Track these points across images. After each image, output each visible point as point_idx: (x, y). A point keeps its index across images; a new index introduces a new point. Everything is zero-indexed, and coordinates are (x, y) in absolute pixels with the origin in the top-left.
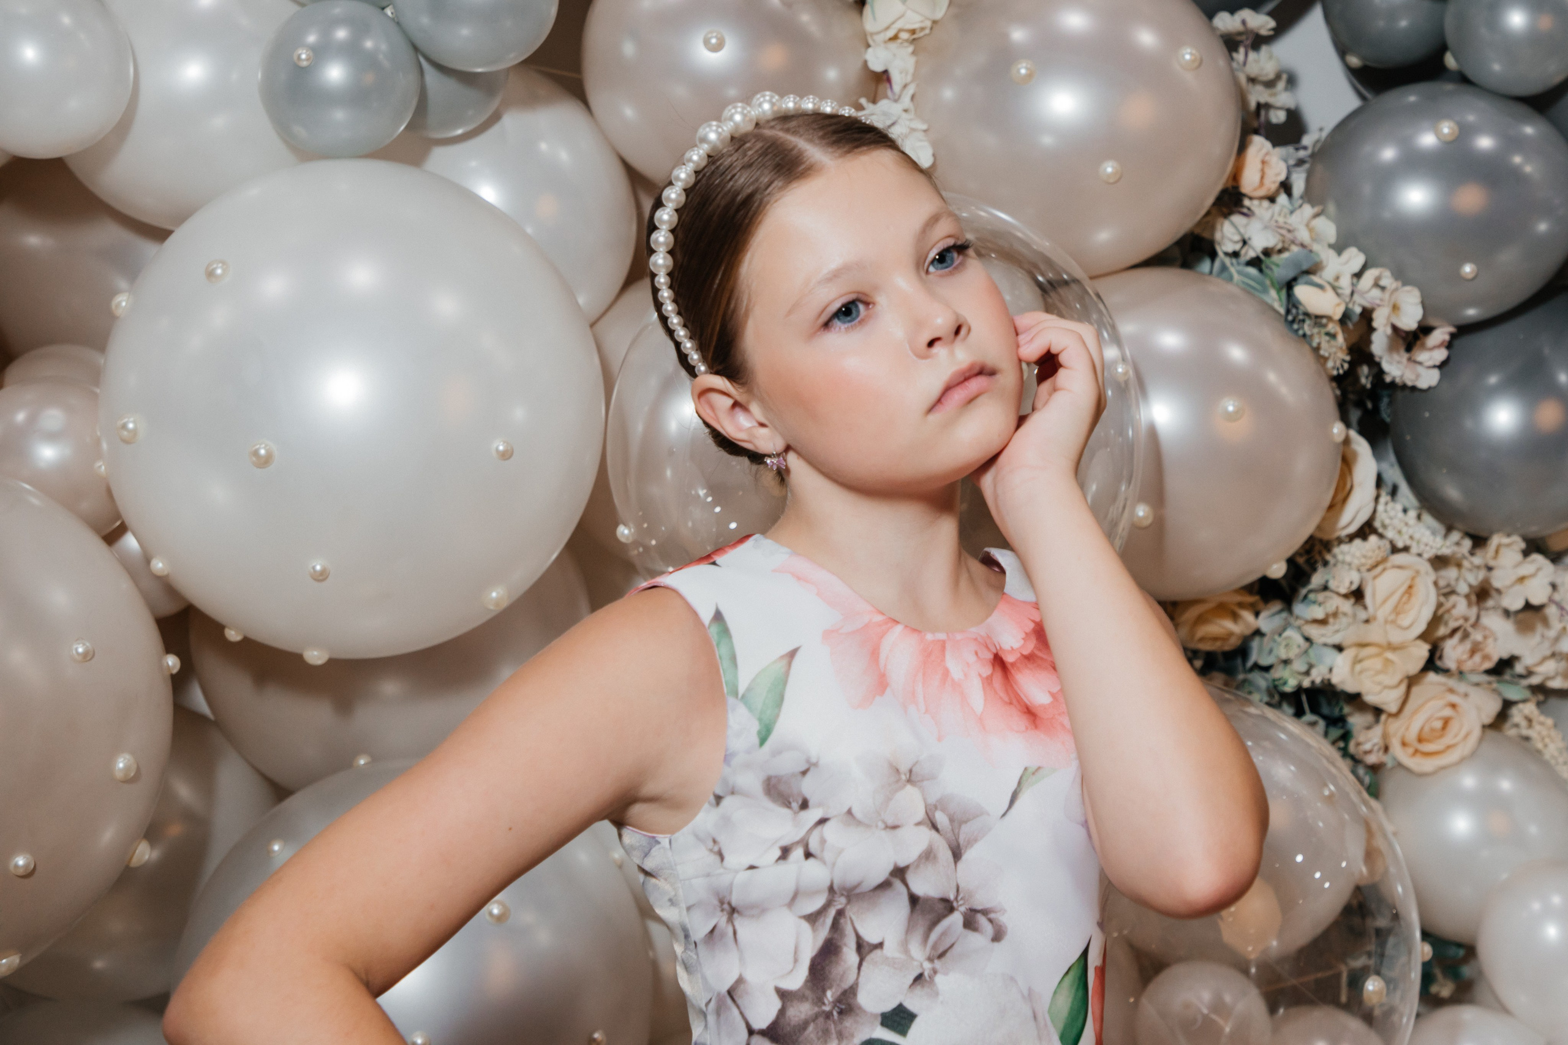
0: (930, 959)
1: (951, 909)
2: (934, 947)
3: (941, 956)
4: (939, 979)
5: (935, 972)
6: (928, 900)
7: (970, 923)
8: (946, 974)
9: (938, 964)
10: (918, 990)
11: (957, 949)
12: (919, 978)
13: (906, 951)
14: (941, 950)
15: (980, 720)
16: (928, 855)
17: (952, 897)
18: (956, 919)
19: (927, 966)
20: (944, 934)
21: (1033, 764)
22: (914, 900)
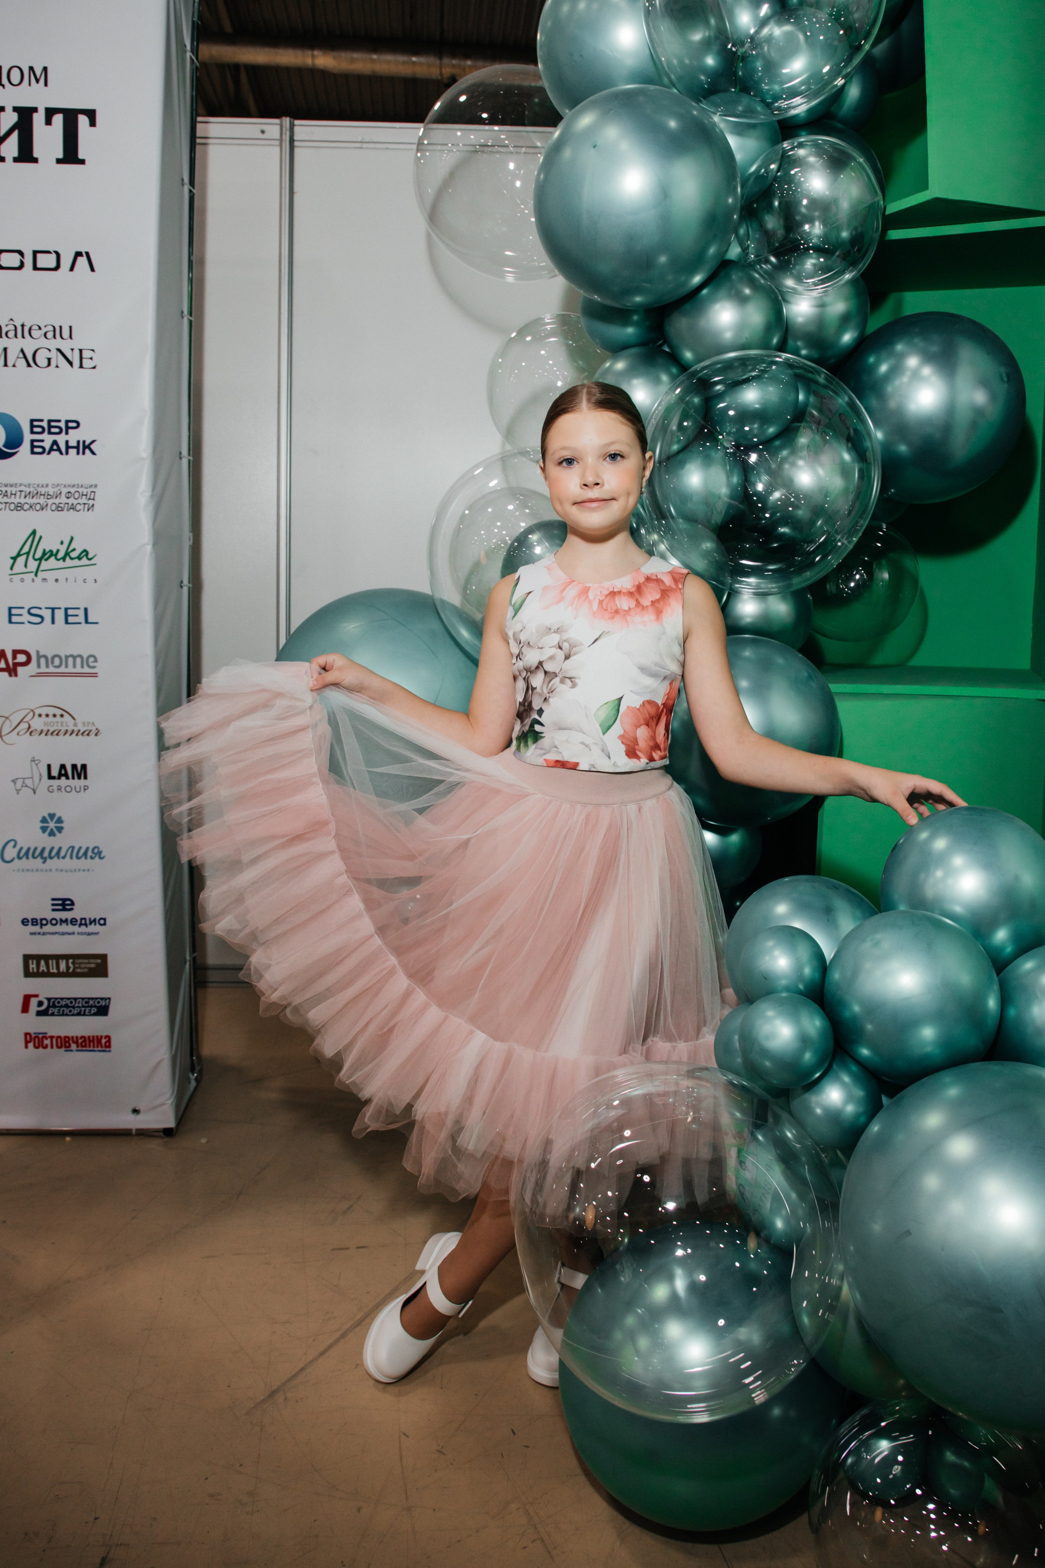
0: (549, 693)
1: (556, 676)
2: (550, 689)
3: (552, 692)
4: (551, 700)
5: (550, 697)
6: (549, 672)
7: (562, 682)
8: (553, 698)
9: (551, 695)
10: (545, 703)
11: (557, 690)
12: (545, 699)
13: (542, 690)
14: (552, 690)
15: (594, 614)
16: (552, 658)
17: (557, 672)
18: (557, 680)
19: (548, 695)
20: (553, 685)
21: (607, 630)
22: (546, 672)
